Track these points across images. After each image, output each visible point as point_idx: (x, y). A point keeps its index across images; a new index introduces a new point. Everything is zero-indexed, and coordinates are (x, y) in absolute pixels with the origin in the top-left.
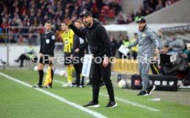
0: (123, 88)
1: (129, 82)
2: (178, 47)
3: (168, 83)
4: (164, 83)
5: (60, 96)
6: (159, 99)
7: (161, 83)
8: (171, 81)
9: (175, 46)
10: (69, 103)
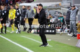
0: (33, 33)
1: (36, 31)
2: (57, 16)
3: (52, 31)
4: (50, 31)
5: (9, 38)
6: (50, 40)
7: (49, 31)
8: (53, 30)
9: (55, 16)
10: (13, 43)
